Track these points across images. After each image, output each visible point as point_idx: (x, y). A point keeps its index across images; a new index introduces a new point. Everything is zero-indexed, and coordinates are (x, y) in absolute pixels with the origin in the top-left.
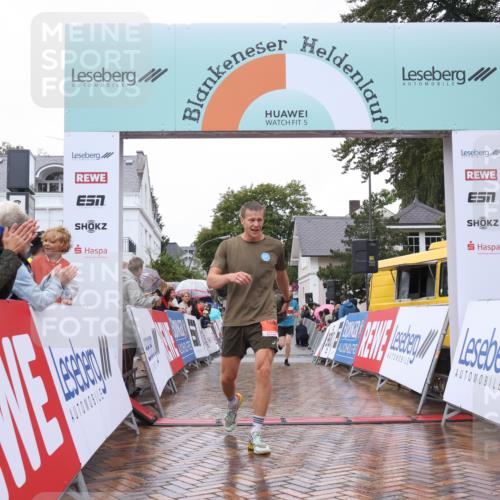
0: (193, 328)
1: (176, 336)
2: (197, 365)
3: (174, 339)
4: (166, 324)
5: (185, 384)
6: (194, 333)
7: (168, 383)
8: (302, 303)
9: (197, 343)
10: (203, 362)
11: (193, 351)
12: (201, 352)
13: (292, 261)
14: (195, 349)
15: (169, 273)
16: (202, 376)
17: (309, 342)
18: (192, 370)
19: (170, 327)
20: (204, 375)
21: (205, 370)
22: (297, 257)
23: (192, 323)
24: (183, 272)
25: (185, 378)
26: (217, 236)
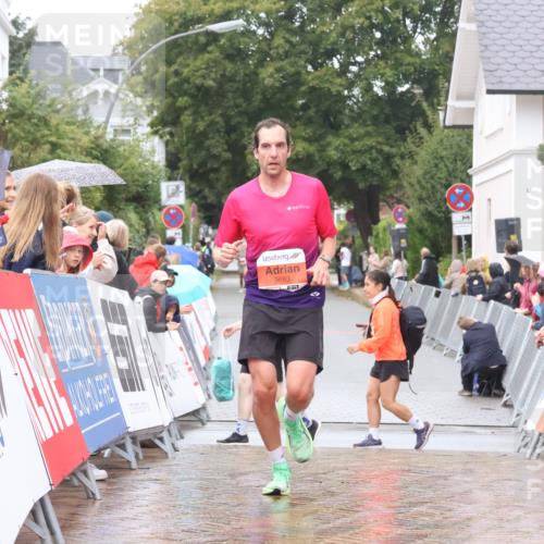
0: (118, 329)
1: (65, 356)
2: (130, 453)
3: (56, 365)
4: (30, 314)
5: (90, 516)
6: (121, 345)
7: (33, 513)
8: (486, 252)
9: (131, 382)
10: (149, 444)
11: (116, 407)
12: (142, 412)
13: (452, 110)
14: (127, 399)
15: (36, 143)
16: (145, 490)
17: (507, 382)
18: (116, 469)
19: (43, 327)
20: (154, 487)
21: (157, 471)
22: (471, 97)
23: (114, 312)
24: (86, 141)
25: (91, 497)
26: (200, 20)
